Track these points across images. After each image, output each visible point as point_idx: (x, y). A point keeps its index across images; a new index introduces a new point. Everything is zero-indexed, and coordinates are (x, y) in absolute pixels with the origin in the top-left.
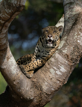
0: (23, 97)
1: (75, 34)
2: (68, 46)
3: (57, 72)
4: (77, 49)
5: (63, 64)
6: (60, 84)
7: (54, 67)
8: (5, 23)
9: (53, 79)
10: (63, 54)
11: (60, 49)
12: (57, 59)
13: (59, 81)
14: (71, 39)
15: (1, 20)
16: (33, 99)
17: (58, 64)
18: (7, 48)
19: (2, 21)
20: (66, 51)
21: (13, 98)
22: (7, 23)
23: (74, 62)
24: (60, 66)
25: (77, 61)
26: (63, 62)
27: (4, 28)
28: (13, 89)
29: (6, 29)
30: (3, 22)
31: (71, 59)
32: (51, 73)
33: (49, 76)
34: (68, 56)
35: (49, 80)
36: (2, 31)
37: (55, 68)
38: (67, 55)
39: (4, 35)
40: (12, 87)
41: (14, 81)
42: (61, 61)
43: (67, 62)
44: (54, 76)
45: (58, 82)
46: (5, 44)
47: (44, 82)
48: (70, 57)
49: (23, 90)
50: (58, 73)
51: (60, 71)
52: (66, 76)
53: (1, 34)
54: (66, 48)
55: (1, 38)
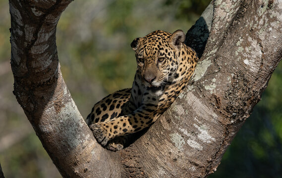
2: (220, 74)
3: (189, 142)
4: (241, 83)
5: (205, 121)
6: (200, 175)
7: (183, 130)
8: (44, 16)
9: (179, 161)
10: (207, 94)
11: (199, 81)
12: (191, 108)
13: (196, 165)
14: (228, 55)
15: (34, 9)
17: (194, 122)
18: (55, 78)
19: (36, 11)
20: (214, 86)
22: (49, 17)
23: (234, 117)
24: (196, 126)
26: (206, 117)
27: (42, 30)
29: (48, 32)
30: (41, 14)
31: (227, 110)
32: (174, 144)
33: (170, 153)
34: (218, 101)
35: (169, 164)
36: (39, 36)
37: (186, 133)
38: (216, 97)
39: (46, 47)
41: (75, 164)
42: (200, 114)
43: (215, 115)
44: (182, 154)
45: (194, 168)
47: (156, 169)
48: (224, 103)
50: (193, 144)
51: (199, 141)
52: (213, 153)
53: (37, 45)
54: (214, 80)
55: (38, 55)
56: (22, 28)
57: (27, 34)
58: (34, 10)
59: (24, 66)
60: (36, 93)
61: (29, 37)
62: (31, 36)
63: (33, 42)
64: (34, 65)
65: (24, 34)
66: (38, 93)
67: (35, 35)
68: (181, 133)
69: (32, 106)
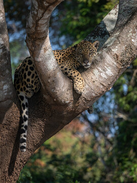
0: (57, 99)
1: (130, 31)
2: (119, 44)
3: (101, 74)
4: (129, 50)
5: (110, 66)
6: (104, 90)
8: (49, 6)
9: (96, 82)
10: (112, 53)
11: (109, 47)
12: (104, 59)
13: (103, 85)
14: (124, 36)
16: (69, 103)
17: (105, 65)
18: (46, 36)
20: (117, 50)
21: (45, 98)
22: (51, 7)
23: (123, 65)
24: (106, 67)
25: (128, 64)
26: (111, 64)
27: (47, 12)
28: (46, 88)
29: (48, 14)
30: (47, 5)
31: (121, 61)
32: (94, 74)
33: (92, 78)
34: (117, 57)
35: (91, 83)
37: (100, 70)
38: (116, 55)
39: (46, 21)
40: (45, 85)
41: (49, 78)
42: (108, 62)
43: (115, 63)
44: (97, 79)
45: (102, 87)
46: (45, 32)
48: (120, 58)
49: (58, 91)
50: (103, 75)
51: (106, 74)
52: (111, 81)
54: (117, 47)
55: (41, 25)
56: (37, 11)
57: (39, 13)
58: (45, 2)
59: (33, 29)
60: (36, 42)
61: (40, 15)
62: (41, 14)
63: (41, 18)
64: (38, 29)
65: (37, 14)
66: (37, 42)
67: (43, 14)
68: (98, 69)
69: (33, 48)
